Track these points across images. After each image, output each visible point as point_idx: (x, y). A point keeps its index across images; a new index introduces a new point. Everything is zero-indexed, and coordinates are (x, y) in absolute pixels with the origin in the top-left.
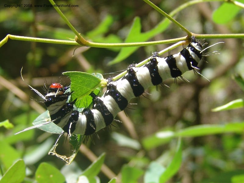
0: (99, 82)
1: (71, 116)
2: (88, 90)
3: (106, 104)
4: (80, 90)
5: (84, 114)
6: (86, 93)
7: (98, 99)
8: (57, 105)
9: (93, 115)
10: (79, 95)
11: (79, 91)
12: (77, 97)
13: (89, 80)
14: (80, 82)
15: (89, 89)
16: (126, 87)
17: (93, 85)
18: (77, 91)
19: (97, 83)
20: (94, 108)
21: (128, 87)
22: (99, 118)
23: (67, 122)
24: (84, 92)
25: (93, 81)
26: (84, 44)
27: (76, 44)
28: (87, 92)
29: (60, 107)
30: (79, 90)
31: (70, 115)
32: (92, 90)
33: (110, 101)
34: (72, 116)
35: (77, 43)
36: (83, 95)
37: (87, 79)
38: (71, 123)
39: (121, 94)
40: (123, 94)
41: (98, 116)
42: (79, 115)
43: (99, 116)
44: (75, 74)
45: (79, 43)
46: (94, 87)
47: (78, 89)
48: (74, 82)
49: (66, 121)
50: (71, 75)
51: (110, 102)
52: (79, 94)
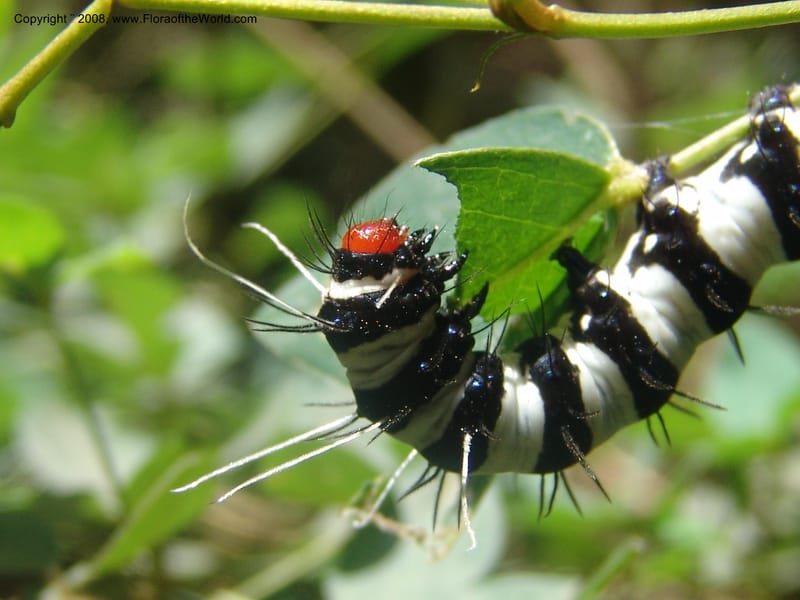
0: (600, 182)
1: (462, 394)
2: (545, 235)
3: (647, 316)
4: (504, 241)
5: (529, 377)
6: (534, 251)
7: (601, 287)
8: (387, 348)
9: (577, 379)
10: (502, 263)
11: (499, 246)
12: (487, 275)
13: (550, 181)
14: (503, 198)
15: (550, 228)
16: (748, 220)
17: (569, 203)
18: (489, 246)
19: (589, 191)
20: (578, 336)
21: (759, 222)
22: (608, 390)
23: (444, 425)
24: (524, 244)
25: (572, 184)
26: (542, 29)
27: (493, 25)
28: (541, 244)
29: (404, 356)
30: (499, 240)
31: (457, 387)
32: (565, 232)
33: (664, 296)
34: (470, 392)
35: (497, 21)
36: (518, 261)
37: (541, 181)
38: (468, 438)
39: (724, 260)
40: (732, 257)
41: (601, 381)
42: (507, 386)
43: (606, 379)
44: (477, 165)
45: (512, 25)
46: (576, 215)
47: (496, 234)
48: (474, 205)
49: (440, 420)
50: (457, 170)
51: (663, 305)
52: (499, 260)
